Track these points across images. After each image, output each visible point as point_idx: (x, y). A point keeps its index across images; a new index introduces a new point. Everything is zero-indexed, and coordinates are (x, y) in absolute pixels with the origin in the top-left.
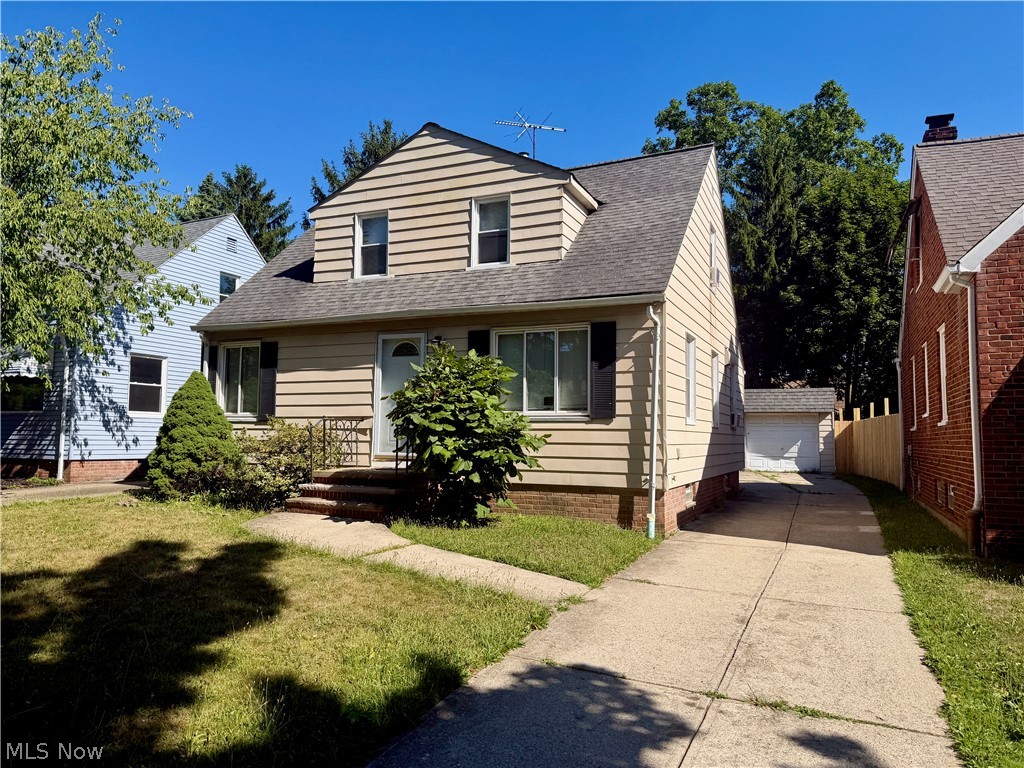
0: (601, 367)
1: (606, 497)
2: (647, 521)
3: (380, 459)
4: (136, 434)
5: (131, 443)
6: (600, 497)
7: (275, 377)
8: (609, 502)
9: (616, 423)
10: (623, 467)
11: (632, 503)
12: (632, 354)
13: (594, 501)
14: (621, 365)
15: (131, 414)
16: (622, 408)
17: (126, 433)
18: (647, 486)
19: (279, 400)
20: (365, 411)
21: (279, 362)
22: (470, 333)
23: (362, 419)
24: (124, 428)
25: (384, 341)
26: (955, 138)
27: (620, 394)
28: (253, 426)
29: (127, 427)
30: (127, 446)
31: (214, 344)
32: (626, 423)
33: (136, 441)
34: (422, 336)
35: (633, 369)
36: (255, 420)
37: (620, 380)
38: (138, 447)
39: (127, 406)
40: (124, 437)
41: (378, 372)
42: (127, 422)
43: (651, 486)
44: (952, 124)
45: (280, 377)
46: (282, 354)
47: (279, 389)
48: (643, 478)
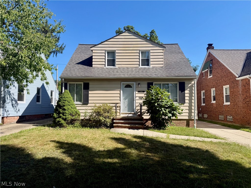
0: (181, 92)
1: (183, 121)
2: (194, 126)
3: (123, 114)
4: (19, 108)
5: (18, 111)
6: (182, 121)
7: (88, 92)
8: (184, 122)
9: (185, 105)
10: (187, 114)
11: (189, 122)
12: (189, 89)
13: (180, 122)
14: (187, 92)
15: (18, 102)
16: (187, 101)
17: (17, 108)
18: (193, 118)
19: (90, 98)
20: (119, 102)
21: (89, 88)
22: (148, 83)
23: (117, 103)
24: (16, 106)
25: (123, 84)
26: (213, 49)
27: (186, 98)
28: (81, 106)
29: (17, 106)
30: (17, 112)
31: (66, 82)
32: (188, 105)
33: (19, 110)
34: (134, 83)
35: (189, 93)
36: (82, 104)
37: (186, 95)
38: (20, 112)
39: (17, 99)
40: (16, 109)
41: (122, 92)
42: (17, 104)
43: (195, 118)
44: (213, 46)
45: (90, 92)
46: (90, 86)
47: (90, 95)
48: (192, 117)
